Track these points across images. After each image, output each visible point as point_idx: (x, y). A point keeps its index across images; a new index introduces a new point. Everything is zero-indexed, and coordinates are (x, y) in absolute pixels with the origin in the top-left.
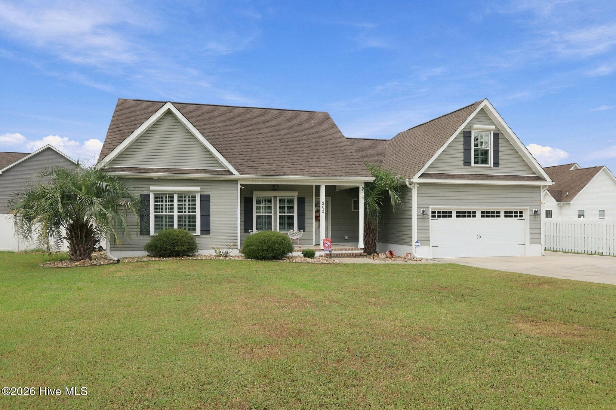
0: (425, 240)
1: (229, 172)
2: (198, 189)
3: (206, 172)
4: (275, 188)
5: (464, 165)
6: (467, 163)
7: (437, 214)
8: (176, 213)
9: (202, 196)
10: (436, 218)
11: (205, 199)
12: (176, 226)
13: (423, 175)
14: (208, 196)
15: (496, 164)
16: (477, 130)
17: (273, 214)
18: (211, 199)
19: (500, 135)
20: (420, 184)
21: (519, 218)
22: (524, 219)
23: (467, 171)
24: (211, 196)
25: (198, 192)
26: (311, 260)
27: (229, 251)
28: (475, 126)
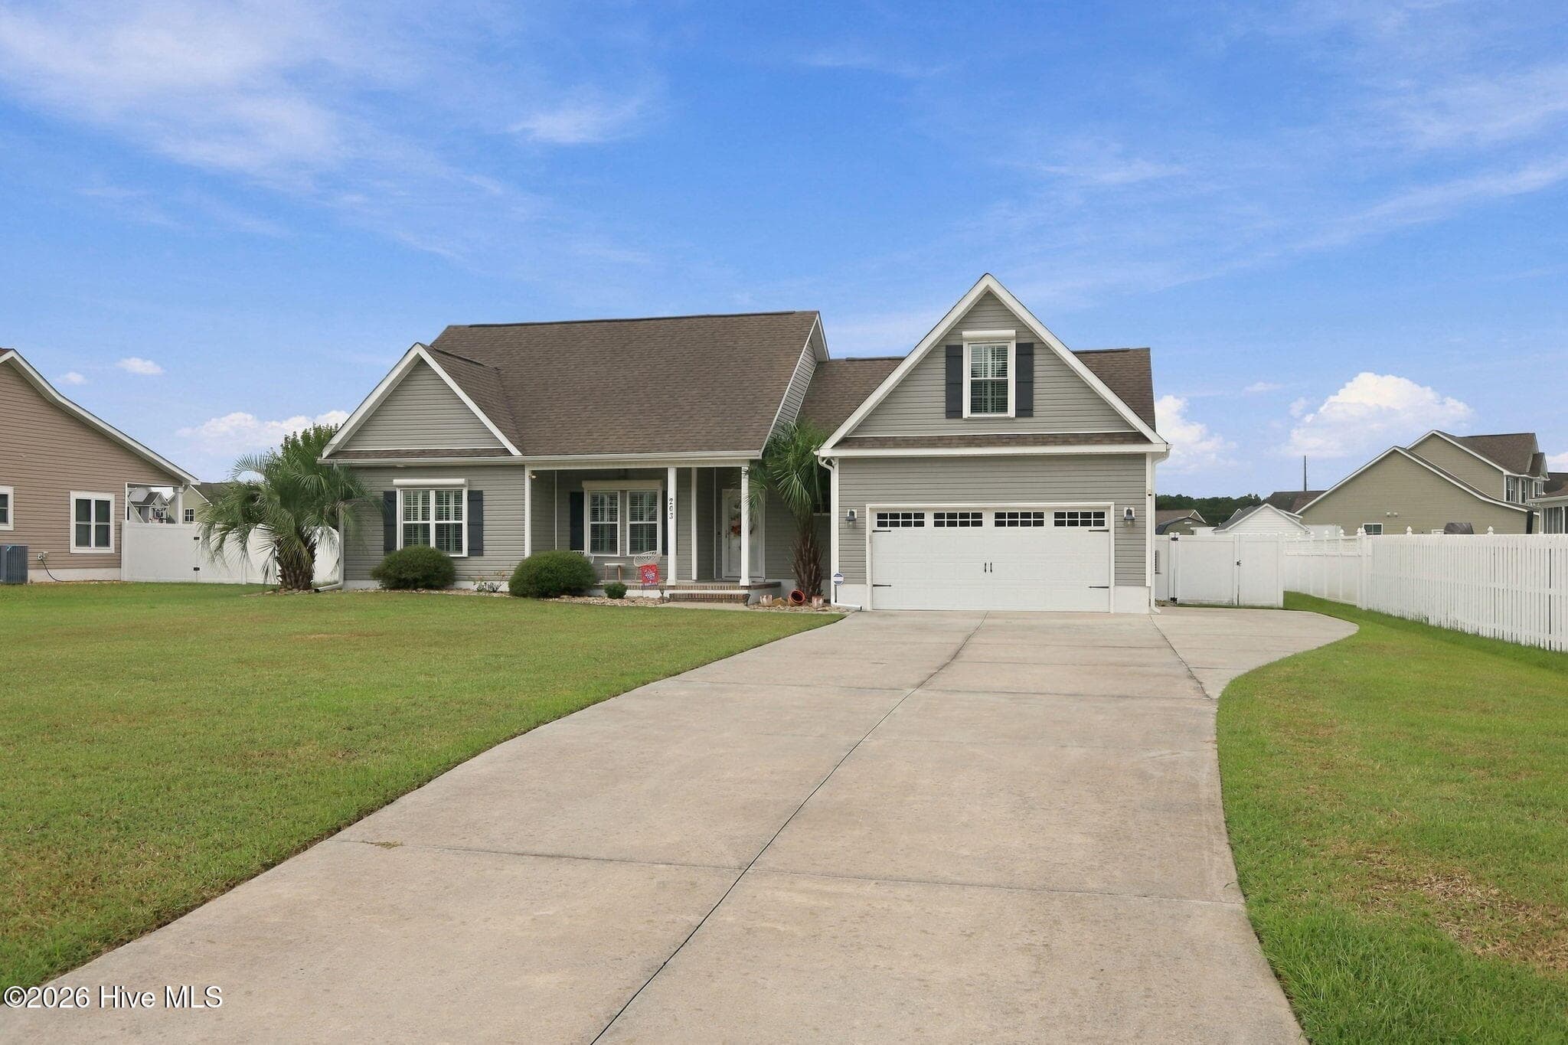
0: (856, 573)
1: (507, 452)
2: (461, 481)
3: (476, 453)
4: (624, 475)
5: (947, 418)
6: (953, 410)
7: (887, 520)
8: (432, 522)
9: (470, 493)
10: (888, 528)
11: (476, 498)
12: (433, 544)
13: (844, 443)
14: (480, 493)
15: (1025, 409)
16: (973, 341)
17: (618, 523)
18: (485, 498)
19: (1036, 346)
20: (843, 461)
21: (1093, 528)
22: (1108, 531)
23: (954, 429)
24: (485, 493)
25: (463, 486)
26: (617, 602)
27: (497, 583)
28: (966, 334)
